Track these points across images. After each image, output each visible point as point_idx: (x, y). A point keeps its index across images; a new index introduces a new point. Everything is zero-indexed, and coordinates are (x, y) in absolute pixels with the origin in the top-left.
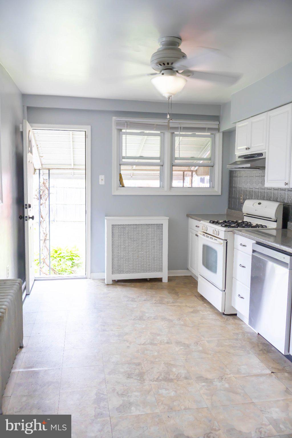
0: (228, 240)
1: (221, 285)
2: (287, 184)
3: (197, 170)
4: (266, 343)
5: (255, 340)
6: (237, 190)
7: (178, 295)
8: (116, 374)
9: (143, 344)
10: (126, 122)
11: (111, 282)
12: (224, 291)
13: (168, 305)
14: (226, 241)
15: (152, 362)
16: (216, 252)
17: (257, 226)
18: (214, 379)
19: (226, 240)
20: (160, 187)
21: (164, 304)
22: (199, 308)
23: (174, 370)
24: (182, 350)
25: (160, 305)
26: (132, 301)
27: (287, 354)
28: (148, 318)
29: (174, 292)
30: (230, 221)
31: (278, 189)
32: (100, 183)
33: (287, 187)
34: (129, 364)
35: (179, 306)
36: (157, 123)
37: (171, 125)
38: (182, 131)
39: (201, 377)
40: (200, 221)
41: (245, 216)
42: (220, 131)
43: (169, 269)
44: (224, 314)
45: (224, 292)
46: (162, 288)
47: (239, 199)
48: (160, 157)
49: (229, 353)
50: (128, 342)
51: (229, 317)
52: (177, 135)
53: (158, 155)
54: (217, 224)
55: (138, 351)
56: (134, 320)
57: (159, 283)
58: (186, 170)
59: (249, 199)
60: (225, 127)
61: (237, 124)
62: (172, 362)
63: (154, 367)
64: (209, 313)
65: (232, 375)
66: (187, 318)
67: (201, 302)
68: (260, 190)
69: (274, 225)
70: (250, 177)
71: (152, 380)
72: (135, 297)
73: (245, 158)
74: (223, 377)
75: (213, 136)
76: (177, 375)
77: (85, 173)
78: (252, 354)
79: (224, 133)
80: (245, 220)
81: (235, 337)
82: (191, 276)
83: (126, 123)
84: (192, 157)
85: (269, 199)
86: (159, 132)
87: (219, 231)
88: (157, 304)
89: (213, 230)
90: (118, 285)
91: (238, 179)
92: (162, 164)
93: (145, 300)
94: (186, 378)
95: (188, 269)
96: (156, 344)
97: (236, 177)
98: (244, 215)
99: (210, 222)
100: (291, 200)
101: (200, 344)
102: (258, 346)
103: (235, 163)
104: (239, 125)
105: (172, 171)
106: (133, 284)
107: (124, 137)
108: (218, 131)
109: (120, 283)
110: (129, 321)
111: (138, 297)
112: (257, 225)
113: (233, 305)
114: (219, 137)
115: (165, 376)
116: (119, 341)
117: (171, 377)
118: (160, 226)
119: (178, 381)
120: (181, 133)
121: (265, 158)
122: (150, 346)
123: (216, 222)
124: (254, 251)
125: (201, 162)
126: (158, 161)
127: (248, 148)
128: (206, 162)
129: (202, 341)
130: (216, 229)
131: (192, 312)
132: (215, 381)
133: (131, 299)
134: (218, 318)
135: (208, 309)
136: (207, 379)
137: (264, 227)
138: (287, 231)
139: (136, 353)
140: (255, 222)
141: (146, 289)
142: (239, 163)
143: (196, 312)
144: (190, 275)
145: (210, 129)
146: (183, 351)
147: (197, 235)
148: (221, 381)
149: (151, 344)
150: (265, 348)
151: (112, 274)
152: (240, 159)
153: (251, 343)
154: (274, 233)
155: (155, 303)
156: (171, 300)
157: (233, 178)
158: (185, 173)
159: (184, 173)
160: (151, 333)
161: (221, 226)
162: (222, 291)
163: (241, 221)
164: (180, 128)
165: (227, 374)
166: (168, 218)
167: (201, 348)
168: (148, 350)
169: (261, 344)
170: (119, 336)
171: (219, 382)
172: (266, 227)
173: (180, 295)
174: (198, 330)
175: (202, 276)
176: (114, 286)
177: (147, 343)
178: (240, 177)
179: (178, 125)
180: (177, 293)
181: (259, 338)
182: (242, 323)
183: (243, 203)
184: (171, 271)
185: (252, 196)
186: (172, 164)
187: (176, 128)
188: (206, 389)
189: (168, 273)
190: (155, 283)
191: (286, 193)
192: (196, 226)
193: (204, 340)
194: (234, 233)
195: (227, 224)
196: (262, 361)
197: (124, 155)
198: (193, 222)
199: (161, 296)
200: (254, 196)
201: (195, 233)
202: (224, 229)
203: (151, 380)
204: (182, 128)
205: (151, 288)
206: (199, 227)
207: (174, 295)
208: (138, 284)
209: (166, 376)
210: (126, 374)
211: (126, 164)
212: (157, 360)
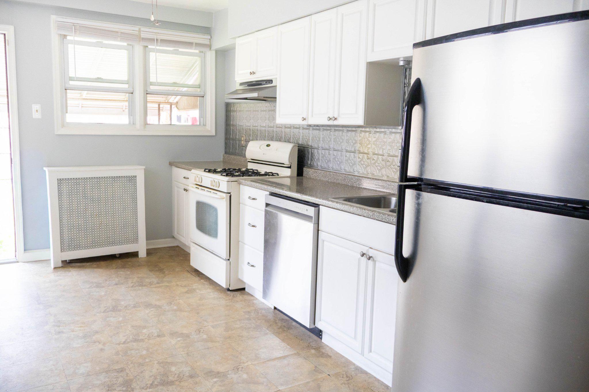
0: (231, 194)
1: (224, 253)
2: (305, 119)
3: (177, 102)
4: (284, 318)
5: (271, 316)
6: (237, 130)
7: (164, 273)
8: (90, 389)
9: (124, 343)
10: (74, 25)
11: (60, 264)
12: (229, 260)
13: (151, 286)
14: (230, 195)
15: (141, 365)
16: (215, 210)
17: (266, 174)
18: (228, 371)
19: (230, 193)
20: (130, 123)
21: (145, 286)
22: (195, 286)
23: (173, 369)
24: (180, 342)
25: (140, 288)
26: (97, 287)
27: (313, 326)
28: (126, 307)
29: (157, 269)
30: (231, 169)
31: (291, 127)
32: (34, 117)
33: (305, 123)
34: (107, 372)
35: (167, 286)
36: (123, 31)
37: (143, 35)
38: (159, 44)
39: (211, 372)
40: (190, 170)
41: (249, 162)
42: (212, 49)
43: (148, 239)
44: (228, 290)
45: (229, 262)
46: (140, 266)
47: (240, 140)
48: (128, 81)
49: (242, 336)
50: (100, 343)
51: (236, 293)
52: (153, 50)
53: (125, 78)
54: (215, 173)
55: (117, 353)
56: (104, 312)
57: (134, 260)
58: (162, 101)
59: (252, 140)
60: (219, 43)
61: (237, 39)
62: (169, 360)
63: (144, 370)
64: (209, 290)
65: (249, 363)
66: (180, 300)
67: (197, 279)
68: (267, 129)
69: (287, 172)
70: (254, 111)
71: (145, 388)
72: (100, 282)
73: (249, 85)
74: (238, 367)
75: (202, 54)
76: (179, 375)
77: (7, 103)
78: (270, 334)
79: (217, 51)
80: (249, 168)
81: (247, 316)
82: (178, 246)
83: (73, 27)
84: (174, 83)
85: (279, 139)
86: (125, 44)
87: (219, 181)
88: (135, 287)
89: (211, 181)
90: (72, 267)
91: (238, 113)
92: (131, 90)
93: (116, 284)
94: (191, 377)
95: (173, 237)
96: (142, 340)
97: (234, 111)
98: (248, 160)
99: (205, 171)
100: (306, 140)
101: (204, 331)
102: (276, 323)
103: (236, 92)
104: (239, 42)
105: (146, 102)
106: (95, 264)
107: (70, 47)
108: (209, 49)
109: (73, 264)
110: (97, 314)
111: (106, 280)
112: (266, 172)
113: (240, 277)
114: (211, 56)
115: (161, 380)
116: (85, 344)
117: (171, 378)
118: (132, 179)
119: (180, 382)
120: (158, 48)
121: (276, 86)
122: (134, 344)
123: (213, 170)
124: (267, 205)
125: (185, 89)
126: (126, 86)
127: (253, 72)
128: (190, 89)
129: (205, 327)
130: (215, 180)
131: (186, 292)
132: (229, 373)
133: (95, 285)
134: (222, 295)
135: (207, 286)
136: (218, 373)
137: (275, 175)
138: (303, 179)
139: (114, 357)
140: (263, 169)
141: (116, 268)
142: (240, 92)
143: (191, 291)
144: (176, 245)
145: (198, 45)
146: (182, 343)
147: (186, 189)
148: (238, 373)
149: (136, 340)
150: (284, 324)
151: (61, 251)
152: (241, 87)
153: (267, 321)
154: (288, 182)
155: (132, 287)
156: (155, 280)
157: (230, 113)
158: (161, 106)
159: (159, 105)
160: (132, 326)
161: (222, 175)
162: (225, 260)
163: (245, 169)
164: (157, 40)
165: (244, 363)
166: (144, 167)
167: (205, 336)
168: (132, 349)
169: (279, 320)
170: (85, 337)
171: (235, 374)
172: (278, 174)
173: (166, 272)
174: (198, 313)
175: (196, 244)
176: (66, 269)
177: (128, 341)
178: (240, 111)
179: (153, 36)
180: (161, 270)
181: (275, 314)
182: (252, 298)
183: (246, 146)
184: (149, 241)
185: (257, 136)
186: (147, 91)
187: (151, 40)
188: (220, 385)
189: (147, 244)
190: (129, 260)
191: (301, 131)
192: (184, 178)
193: (208, 326)
194: (240, 184)
195: (228, 172)
196: (283, 340)
197: (72, 74)
198: (179, 173)
199: (140, 276)
200: (260, 137)
201: (183, 187)
202: (227, 178)
203: (143, 388)
204: (159, 40)
205: (123, 267)
206: (188, 178)
207: (158, 273)
208: (102, 263)
209: (163, 379)
210: (104, 387)
211: (75, 88)
212: (147, 360)
